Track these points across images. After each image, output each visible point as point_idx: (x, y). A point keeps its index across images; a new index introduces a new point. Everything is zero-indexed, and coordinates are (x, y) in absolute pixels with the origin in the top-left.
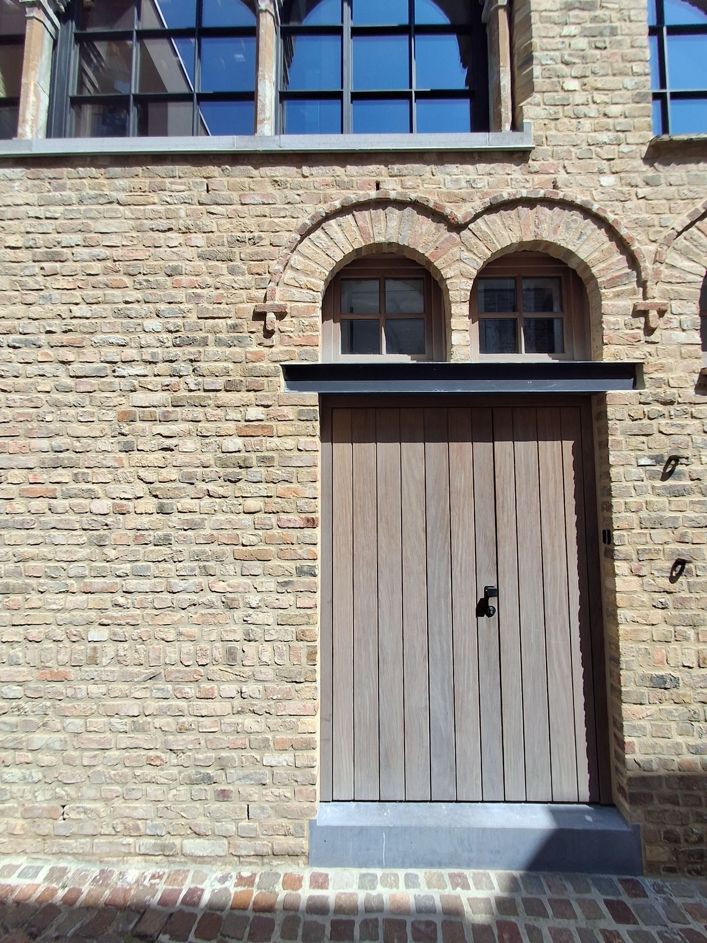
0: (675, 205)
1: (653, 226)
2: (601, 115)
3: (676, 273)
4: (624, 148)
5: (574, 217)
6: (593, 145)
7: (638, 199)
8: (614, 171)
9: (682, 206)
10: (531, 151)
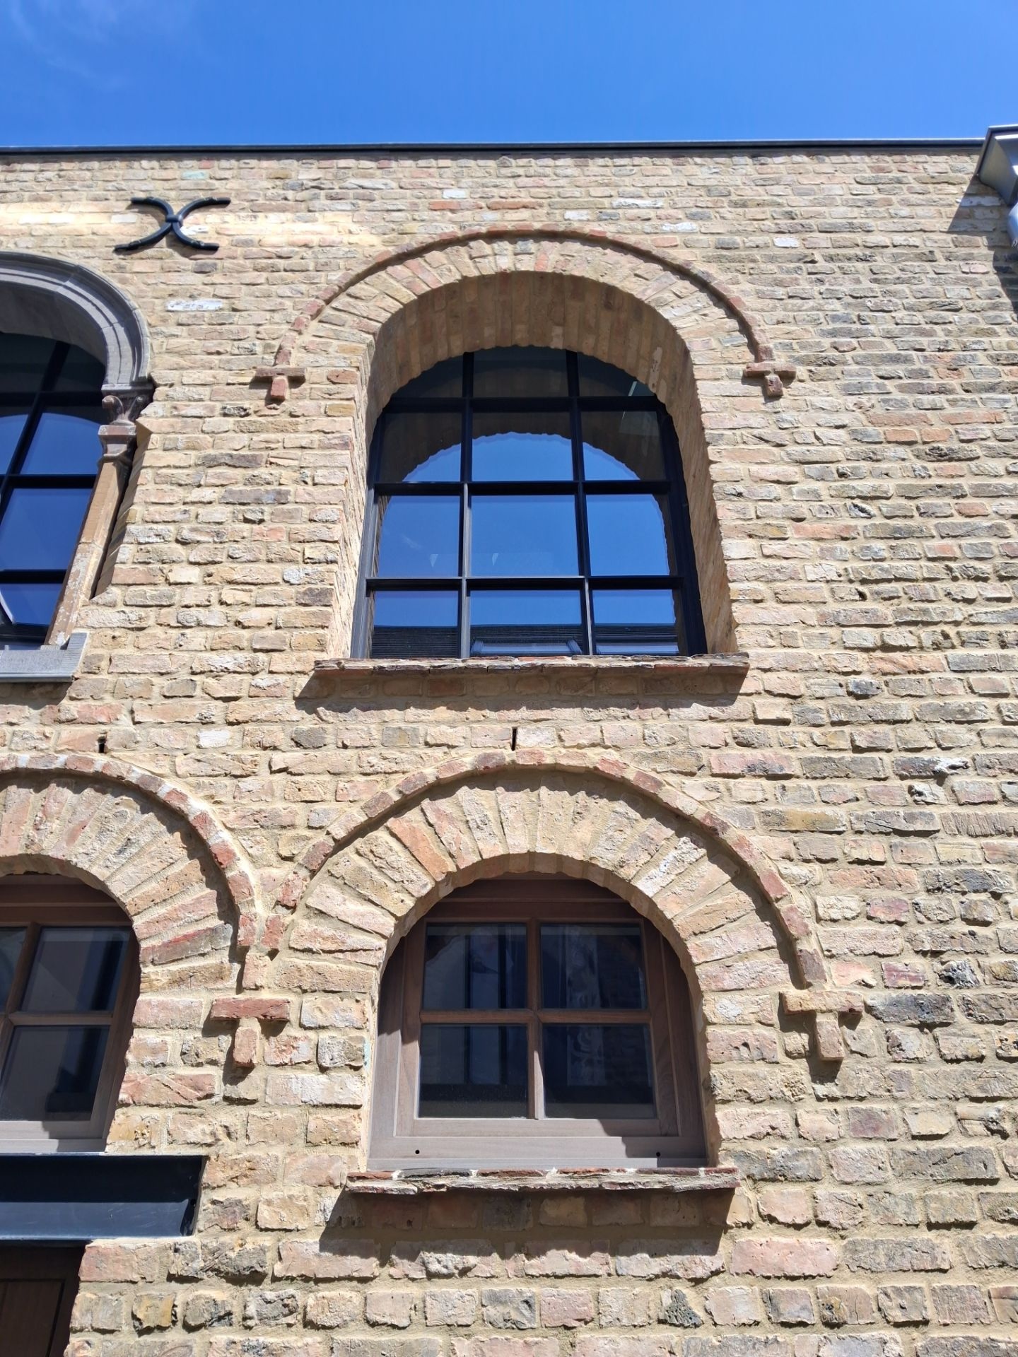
0: (347, 785)
1: (293, 826)
2: (231, 624)
3: (326, 928)
4: (263, 680)
5: (121, 808)
6: (202, 673)
7: (272, 772)
8: (231, 719)
9: (361, 787)
10: (70, 684)
